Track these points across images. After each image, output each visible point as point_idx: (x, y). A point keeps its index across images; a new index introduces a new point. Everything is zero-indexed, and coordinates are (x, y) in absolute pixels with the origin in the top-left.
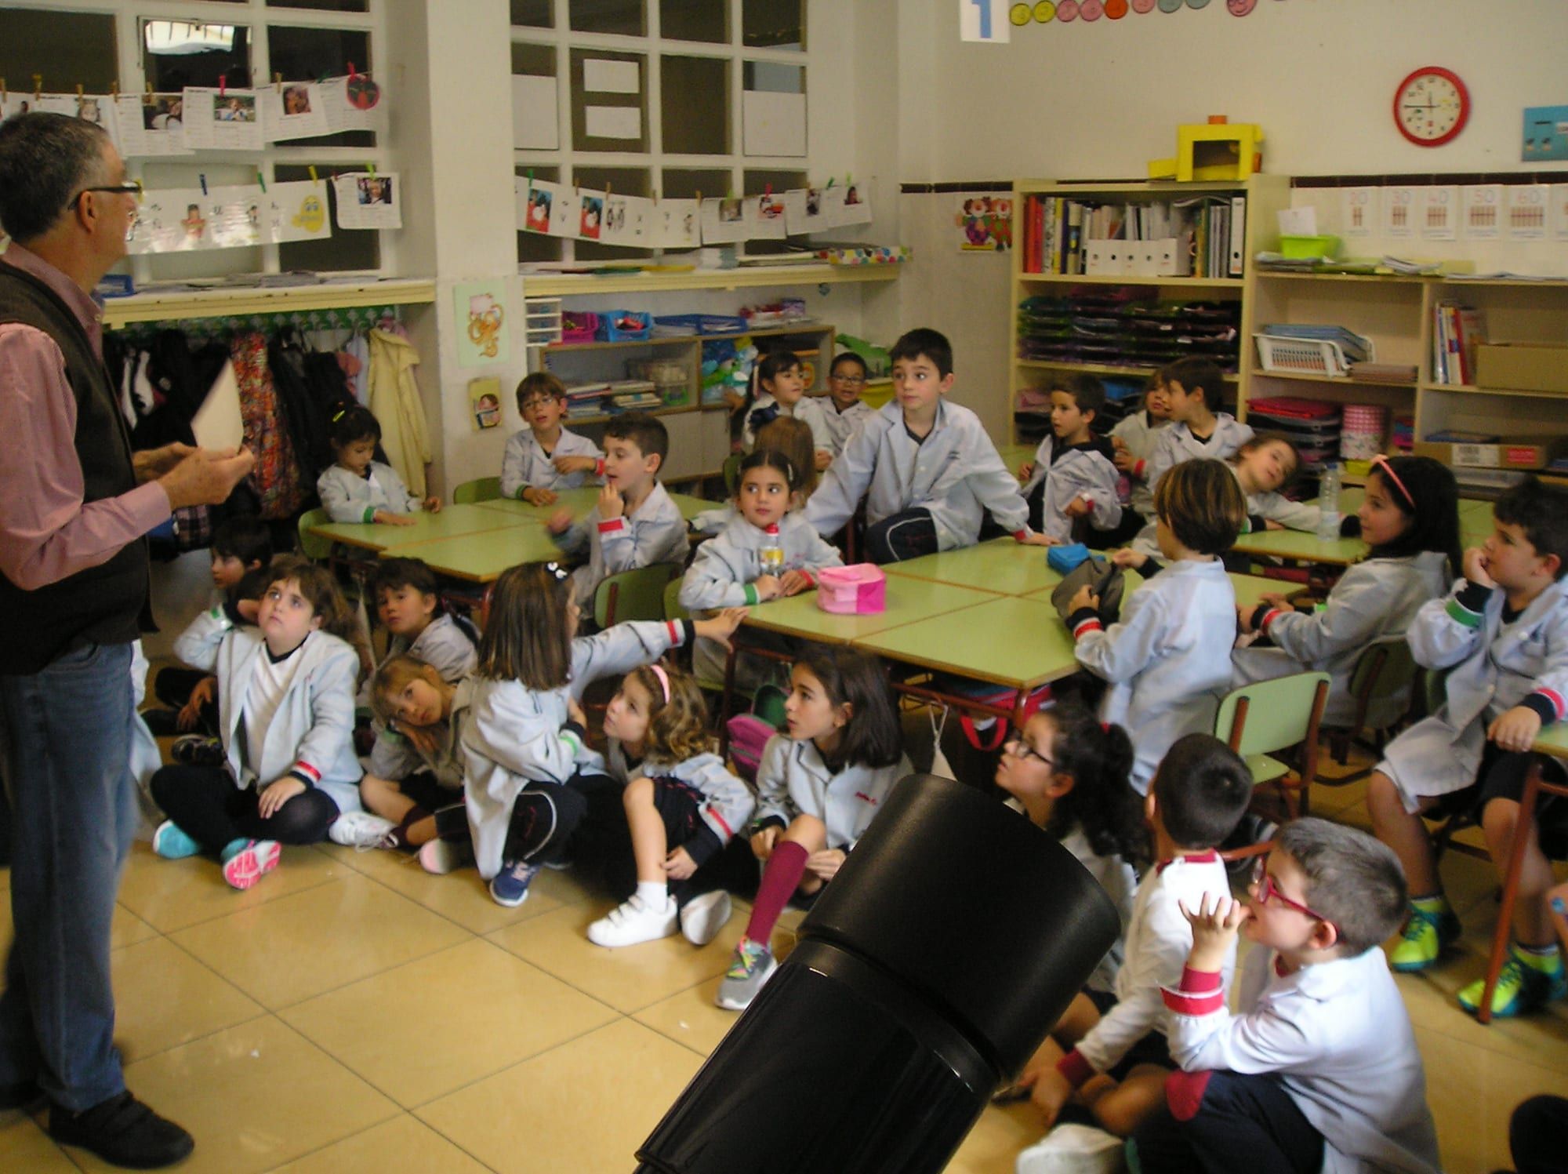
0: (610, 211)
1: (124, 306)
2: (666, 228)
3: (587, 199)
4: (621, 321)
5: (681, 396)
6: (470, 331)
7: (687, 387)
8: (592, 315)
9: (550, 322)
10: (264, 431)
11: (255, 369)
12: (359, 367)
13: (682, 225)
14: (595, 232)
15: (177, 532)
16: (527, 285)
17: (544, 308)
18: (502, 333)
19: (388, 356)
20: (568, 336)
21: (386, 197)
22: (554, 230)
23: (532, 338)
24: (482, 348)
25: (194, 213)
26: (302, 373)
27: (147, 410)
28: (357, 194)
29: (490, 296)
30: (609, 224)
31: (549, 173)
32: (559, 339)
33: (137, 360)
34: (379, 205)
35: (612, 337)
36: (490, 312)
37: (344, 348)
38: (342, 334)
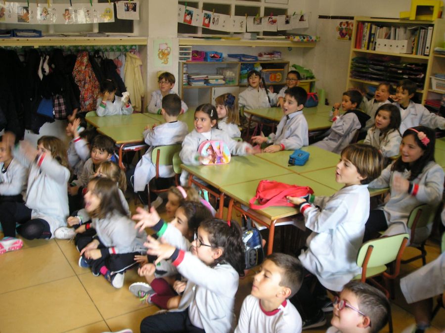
0: (214, 18)
1: (39, 40)
2: (234, 25)
3: (205, 14)
4: (213, 55)
5: (233, 81)
6: (159, 55)
7: (235, 78)
8: (203, 52)
9: (189, 54)
10: (85, 83)
11: (83, 63)
12: (121, 65)
13: (240, 25)
14: (208, 25)
15: (54, 114)
16: (180, 41)
17: (186, 49)
18: (170, 57)
19: (132, 61)
20: (194, 58)
21: (134, 9)
22: (194, 24)
23: (181, 59)
24: (163, 61)
25: (67, 12)
26: (100, 65)
27: (46, 74)
28: (124, 8)
29: (166, 44)
30: (213, 23)
31: (195, 5)
32: (191, 60)
33: (45, 58)
34: (132, 12)
35: (208, 60)
36: (166, 49)
37: (118, 58)
38: (118, 53)
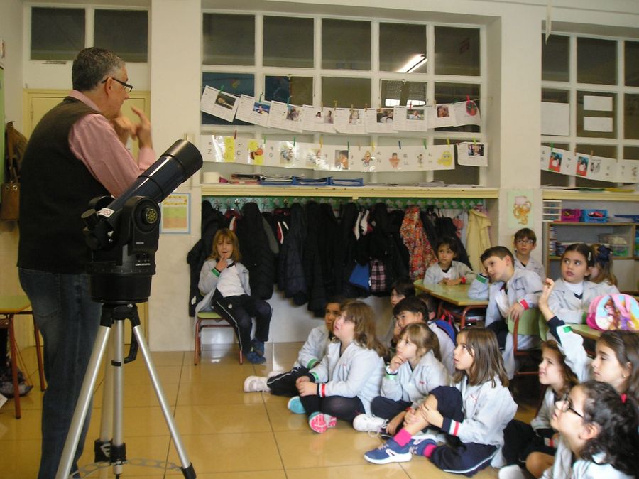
0: (593, 164)
1: (359, 190)
2: (623, 173)
3: (580, 158)
4: (592, 214)
5: (624, 252)
6: (514, 212)
7: (627, 247)
8: (578, 210)
9: (557, 211)
10: (415, 247)
11: (413, 221)
12: (463, 225)
13: (632, 172)
14: (584, 173)
15: (370, 285)
16: (544, 194)
17: (553, 205)
18: (530, 215)
19: (477, 221)
20: (564, 218)
21: (481, 153)
23: (546, 218)
24: (520, 220)
25: (395, 156)
26: (434, 225)
27: (364, 233)
28: (468, 151)
29: (525, 197)
30: (592, 170)
31: (565, 147)
32: (560, 219)
33: (364, 213)
34: (478, 156)
35: (586, 220)
36: (525, 205)
37: (458, 217)
38: (458, 211)
